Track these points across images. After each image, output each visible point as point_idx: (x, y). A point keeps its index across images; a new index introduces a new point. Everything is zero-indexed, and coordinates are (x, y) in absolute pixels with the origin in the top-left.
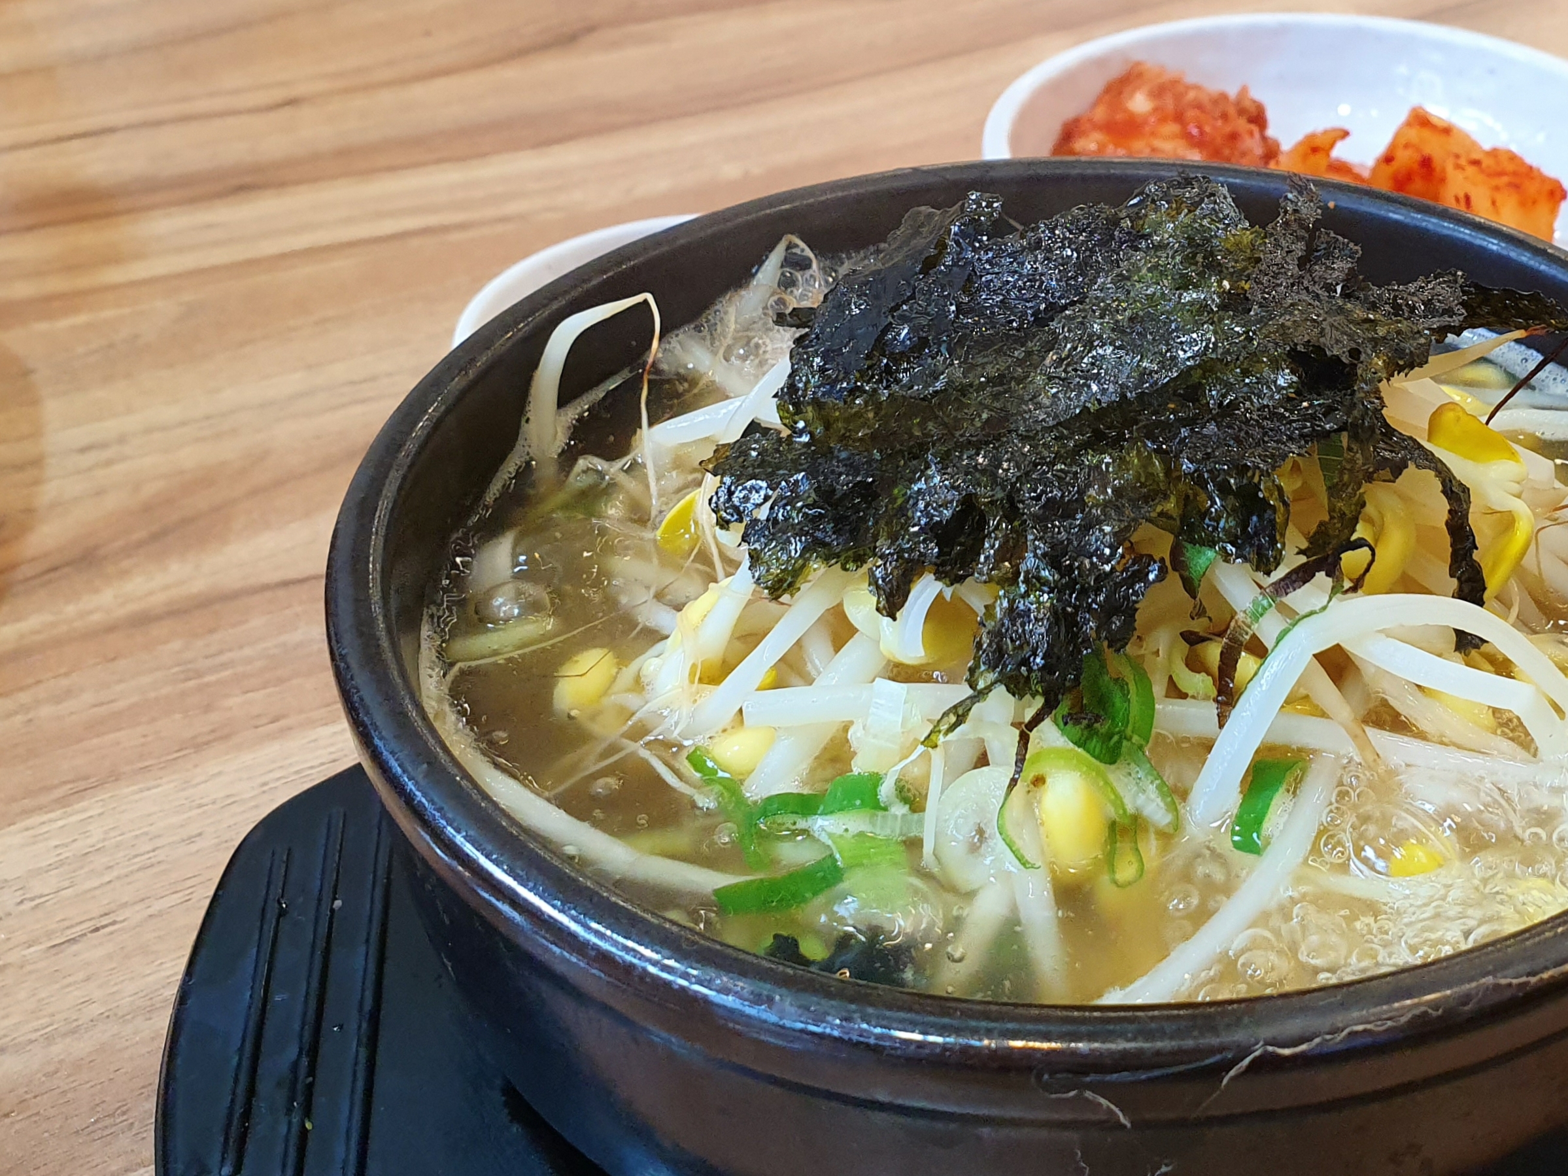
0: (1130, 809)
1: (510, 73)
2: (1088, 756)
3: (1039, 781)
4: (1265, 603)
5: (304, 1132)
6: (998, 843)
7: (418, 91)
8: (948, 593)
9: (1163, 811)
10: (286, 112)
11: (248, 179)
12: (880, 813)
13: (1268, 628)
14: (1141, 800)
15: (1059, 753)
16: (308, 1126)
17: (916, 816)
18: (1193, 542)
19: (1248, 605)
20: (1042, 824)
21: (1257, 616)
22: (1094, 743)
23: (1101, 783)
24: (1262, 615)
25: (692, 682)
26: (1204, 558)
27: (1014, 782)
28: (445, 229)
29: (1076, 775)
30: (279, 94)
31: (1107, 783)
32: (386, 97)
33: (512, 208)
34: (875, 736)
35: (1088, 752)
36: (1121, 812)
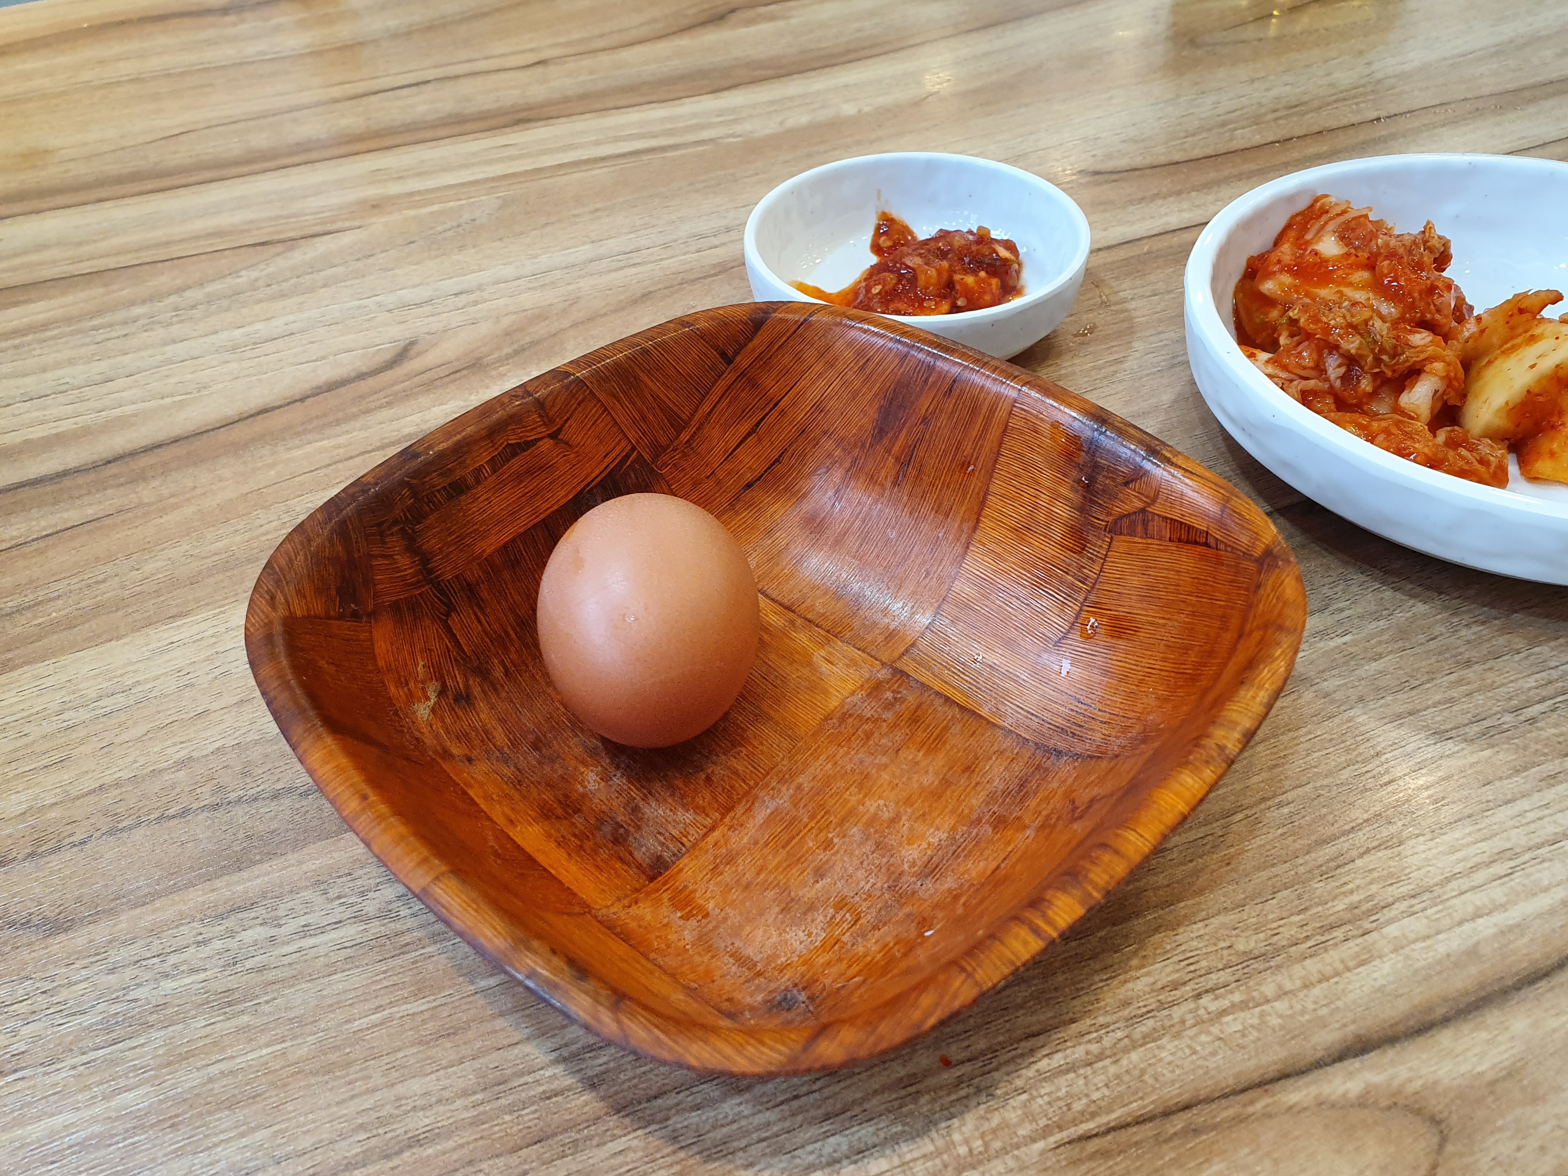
1: (684, 42)
7: (626, 55)
10: (540, 69)
11: (523, 115)
28: (663, 149)
30: (532, 58)
32: (605, 59)
33: (705, 135)
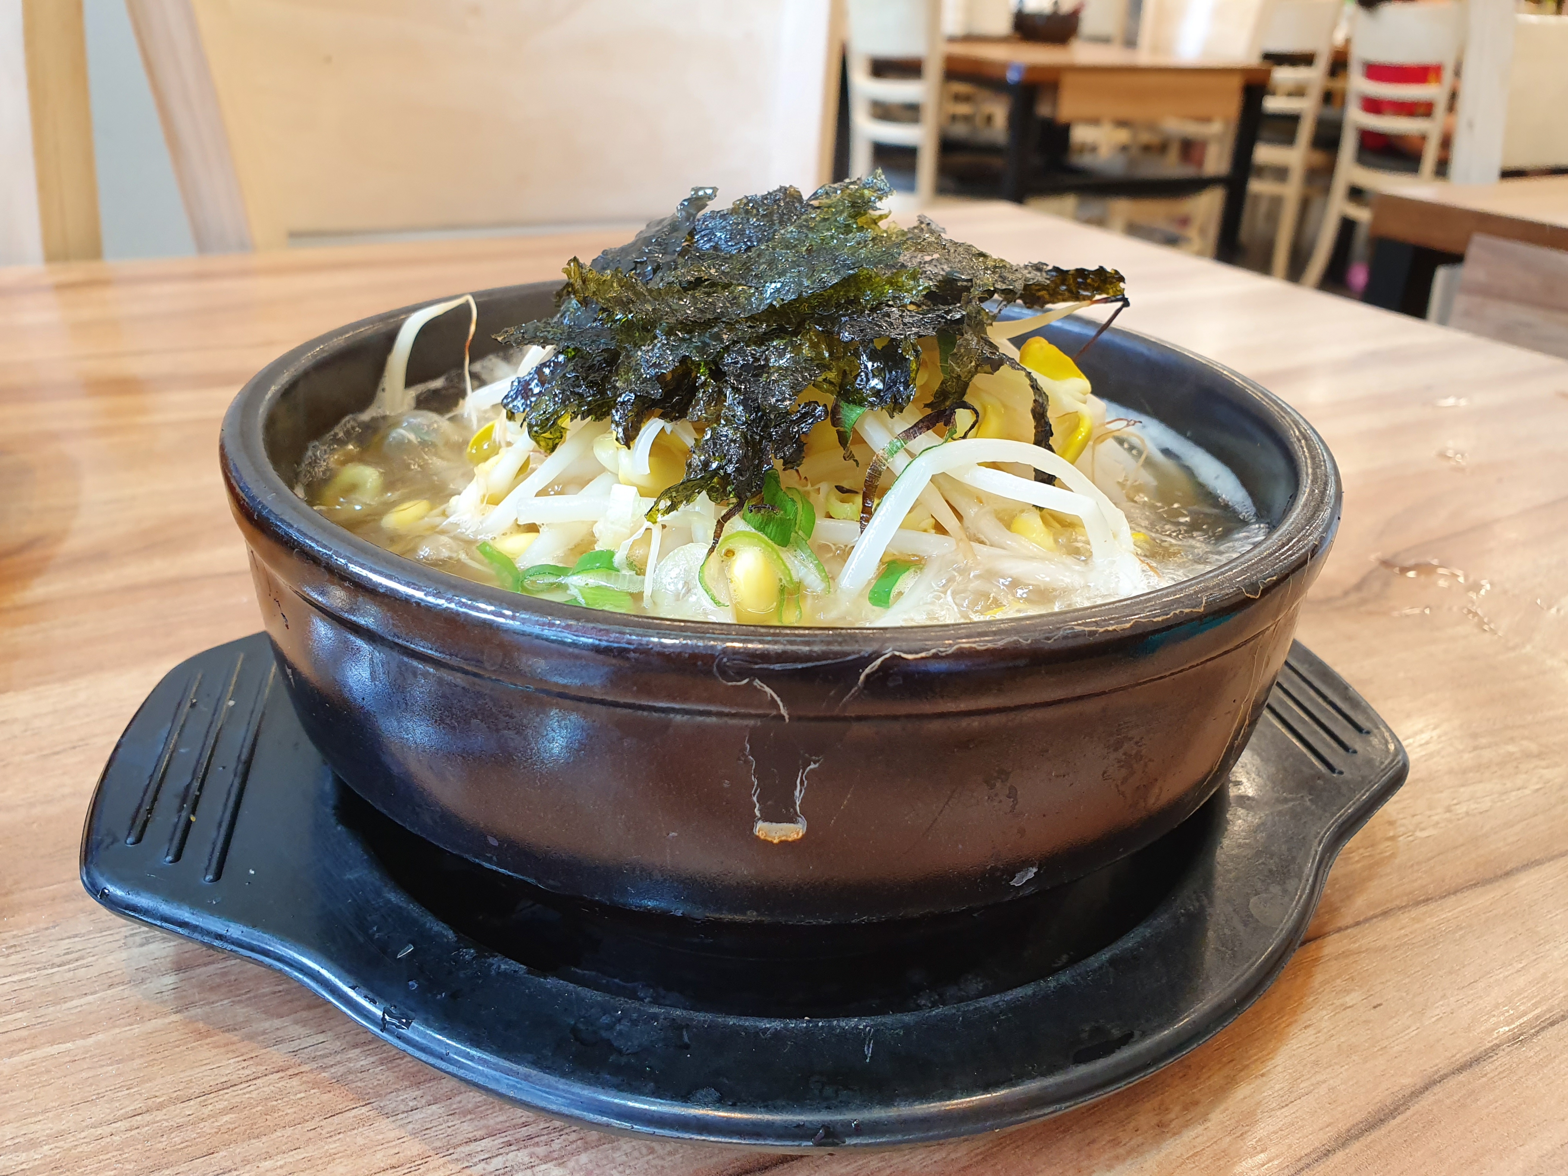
0: (796, 578)
2: (766, 538)
3: (730, 553)
4: (899, 444)
5: (189, 823)
6: (700, 590)
8: (669, 427)
9: (818, 581)
12: (614, 573)
13: (899, 462)
14: (803, 572)
15: (744, 534)
16: (193, 818)
17: (640, 577)
18: (849, 402)
19: (887, 445)
20: (731, 582)
21: (892, 453)
22: (771, 528)
23: (775, 557)
24: (896, 452)
25: (482, 502)
26: (852, 414)
27: (712, 550)
29: (757, 549)
31: (778, 556)
34: (612, 523)
35: (766, 535)
36: (788, 579)
